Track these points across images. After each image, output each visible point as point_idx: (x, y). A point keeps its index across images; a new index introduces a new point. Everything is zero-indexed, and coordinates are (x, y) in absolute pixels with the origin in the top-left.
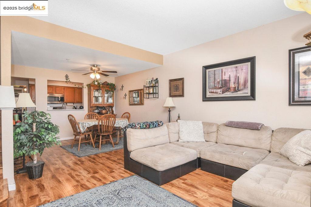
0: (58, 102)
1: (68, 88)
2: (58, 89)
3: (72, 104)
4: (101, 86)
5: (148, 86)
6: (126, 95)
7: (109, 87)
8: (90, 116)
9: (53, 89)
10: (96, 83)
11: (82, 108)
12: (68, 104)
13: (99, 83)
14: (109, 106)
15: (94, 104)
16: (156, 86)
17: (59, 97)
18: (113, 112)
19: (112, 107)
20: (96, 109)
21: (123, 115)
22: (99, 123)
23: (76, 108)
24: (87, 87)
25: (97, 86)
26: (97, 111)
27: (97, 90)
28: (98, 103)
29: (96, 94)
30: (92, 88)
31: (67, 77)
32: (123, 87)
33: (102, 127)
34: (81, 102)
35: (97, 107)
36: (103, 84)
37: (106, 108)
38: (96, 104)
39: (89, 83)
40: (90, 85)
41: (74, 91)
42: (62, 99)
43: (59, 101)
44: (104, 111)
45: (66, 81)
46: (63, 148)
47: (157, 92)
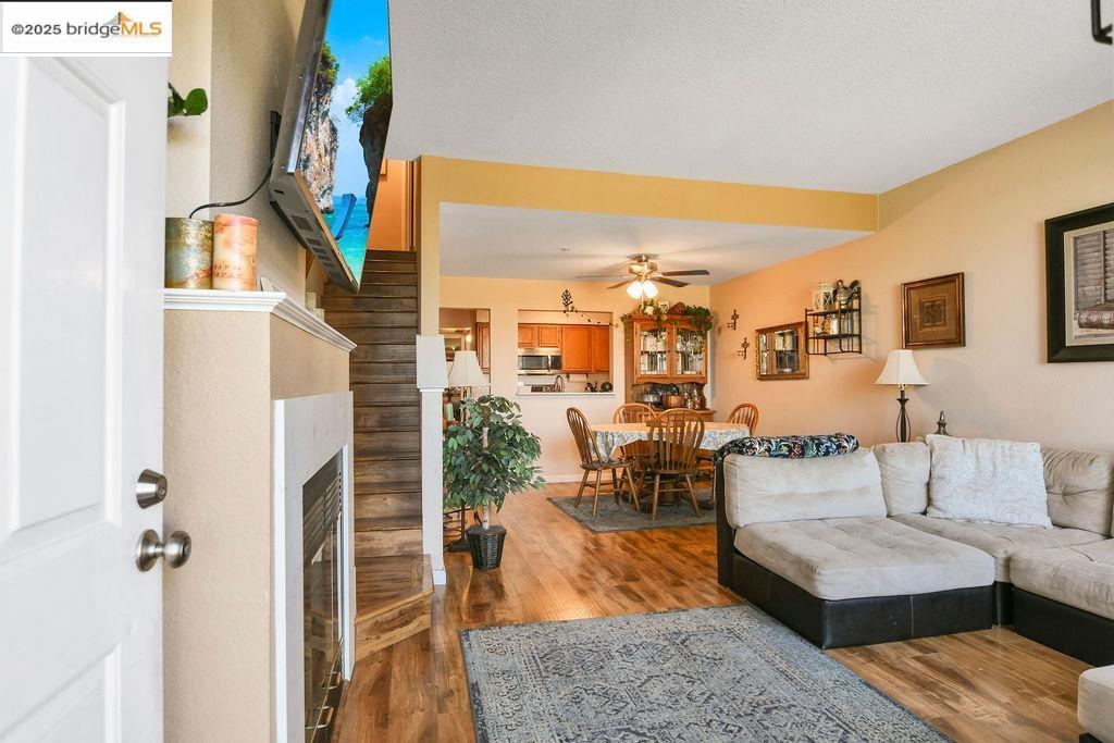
0: (546, 371)
2: (545, 332)
3: (583, 378)
4: (665, 317)
5: (822, 309)
6: (745, 345)
7: (689, 322)
8: (630, 416)
9: (532, 333)
10: (649, 310)
11: (607, 387)
12: (572, 377)
13: (657, 311)
14: (692, 383)
15: (642, 377)
16: (851, 310)
17: (550, 357)
18: (703, 401)
19: (700, 387)
20: (648, 393)
21: (733, 414)
22: (650, 435)
23: (593, 390)
24: (622, 325)
25: (650, 318)
26: (651, 398)
27: (655, 332)
28: (654, 373)
29: (652, 344)
30: (637, 326)
31: (567, 296)
32: (735, 317)
33: (662, 446)
34: (606, 370)
35: (654, 387)
36: (672, 311)
37: (680, 387)
38: (650, 377)
39: (628, 310)
40: (630, 316)
41: (589, 336)
42: (556, 362)
43: (548, 368)
44: (674, 400)
45: (564, 309)
46: (554, 503)
47: (856, 332)
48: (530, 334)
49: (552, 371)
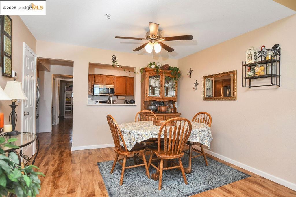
0: (108, 95)
1: (120, 78)
2: (108, 78)
3: (123, 98)
4: (160, 70)
5: (253, 62)
6: (196, 84)
7: (170, 73)
9: (102, 79)
10: (153, 67)
11: (133, 102)
12: (119, 97)
13: (156, 67)
14: (170, 101)
15: (149, 98)
16: (277, 61)
17: (109, 89)
18: (175, 109)
19: (173, 102)
20: (151, 105)
21: (195, 117)
23: (127, 103)
24: (140, 74)
25: (153, 70)
26: (153, 107)
27: (154, 77)
28: (154, 96)
29: (153, 82)
30: (147, 73)
32: (191, 72)
34: (132, 95)
35: (154, 102)
36: (162, 68)
37: (165, 103)
38: (152, 97)
39: (144, 66)
40: (144, 69)
41: (126, 81)
42: (112, 91)
44: (163, 108)
47: (278, 74)
48: (101, 80)
49: (110, 95)
